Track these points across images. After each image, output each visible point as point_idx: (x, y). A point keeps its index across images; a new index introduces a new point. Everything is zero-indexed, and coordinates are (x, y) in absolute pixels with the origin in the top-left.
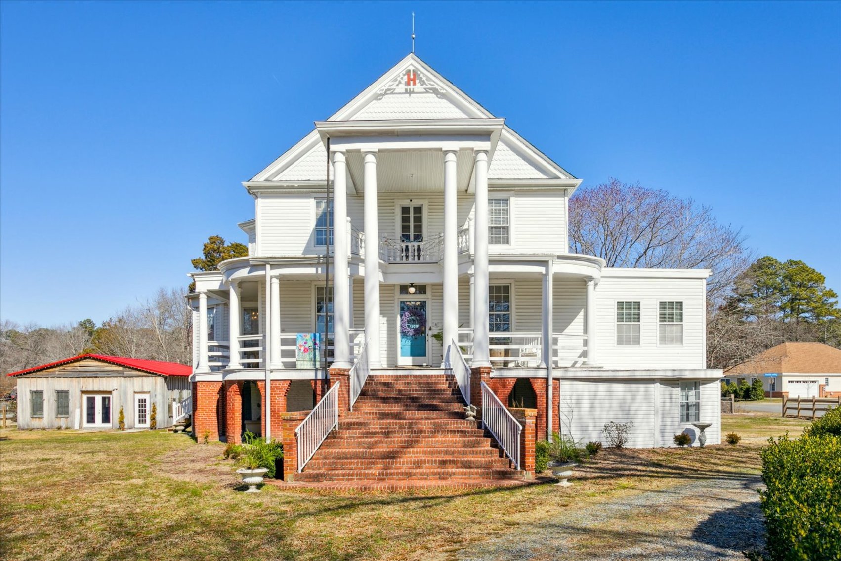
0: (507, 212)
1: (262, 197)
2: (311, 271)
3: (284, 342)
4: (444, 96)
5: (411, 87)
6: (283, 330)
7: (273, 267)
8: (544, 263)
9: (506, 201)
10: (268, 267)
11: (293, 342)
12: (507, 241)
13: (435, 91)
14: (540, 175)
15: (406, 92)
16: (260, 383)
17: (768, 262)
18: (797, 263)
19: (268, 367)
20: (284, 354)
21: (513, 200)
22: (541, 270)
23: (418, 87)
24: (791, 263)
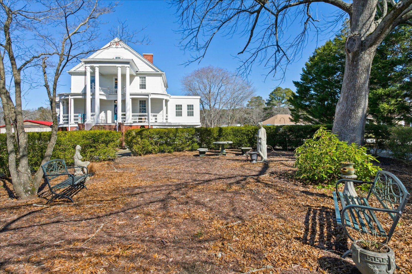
0: (145, 80)
1: (73, 75)
2: (81, 97)
3: (75, 116)
4: (126, 49)
5: (117, 46)
6: (74, 113)
7: (71, 96)
8: (148, 95)
9: (145, 78)
10: (70, 96)
11: (77, 116)
12: (145, 88)
13: (124, 48)
14: (153, 71)
15: (116, 47)
16: (67, 128)
17: (279, 89)
18: (288, 89)
19: (69, 123)
20: (75, 120)
21: (147, 77)
22: (147, 97)
23: (119, 46)
24: (286, 89)
